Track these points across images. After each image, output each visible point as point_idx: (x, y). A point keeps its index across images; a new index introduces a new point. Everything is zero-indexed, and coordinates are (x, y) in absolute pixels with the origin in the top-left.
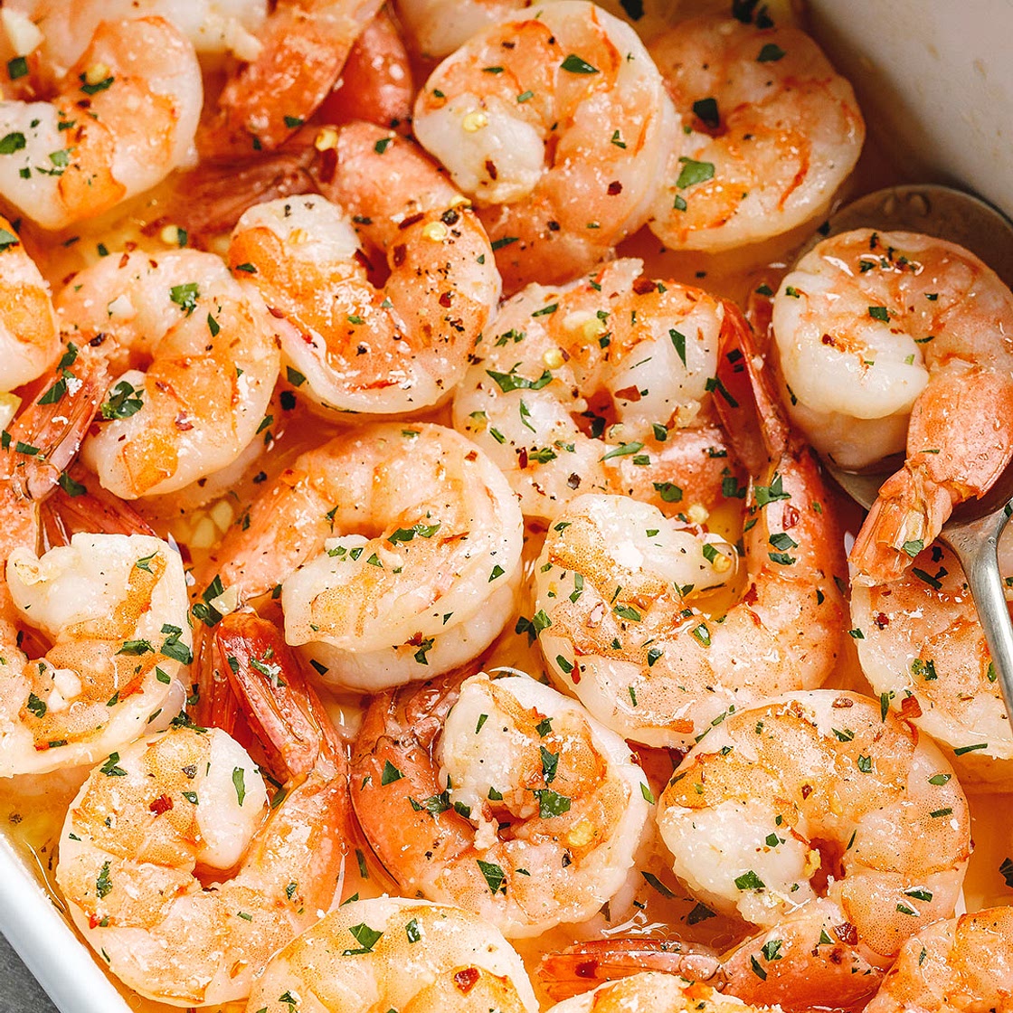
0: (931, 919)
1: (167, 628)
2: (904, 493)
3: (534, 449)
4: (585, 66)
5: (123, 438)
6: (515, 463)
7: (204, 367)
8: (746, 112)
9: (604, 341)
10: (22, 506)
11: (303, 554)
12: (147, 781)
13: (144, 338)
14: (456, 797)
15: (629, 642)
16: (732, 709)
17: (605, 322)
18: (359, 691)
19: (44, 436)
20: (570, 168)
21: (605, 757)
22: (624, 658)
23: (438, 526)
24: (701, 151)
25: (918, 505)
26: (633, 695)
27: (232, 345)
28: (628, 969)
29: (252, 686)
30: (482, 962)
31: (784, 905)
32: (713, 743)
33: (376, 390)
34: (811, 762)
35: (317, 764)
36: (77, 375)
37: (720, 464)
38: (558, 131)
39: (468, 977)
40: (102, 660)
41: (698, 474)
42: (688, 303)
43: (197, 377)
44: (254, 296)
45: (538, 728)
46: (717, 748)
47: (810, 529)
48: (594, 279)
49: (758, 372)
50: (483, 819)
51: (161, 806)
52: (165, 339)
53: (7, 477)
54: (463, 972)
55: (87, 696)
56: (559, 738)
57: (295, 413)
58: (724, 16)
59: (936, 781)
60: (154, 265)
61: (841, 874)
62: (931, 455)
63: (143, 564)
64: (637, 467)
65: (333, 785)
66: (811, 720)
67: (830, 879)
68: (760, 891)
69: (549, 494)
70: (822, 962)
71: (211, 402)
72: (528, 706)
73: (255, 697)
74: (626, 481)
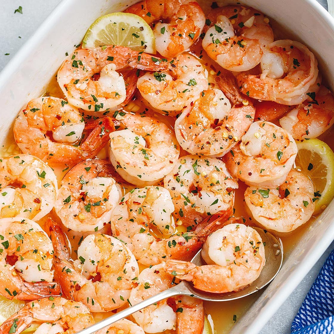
0: (88, 307)
1: (102, 104)
2: (189, 267)
3: (179, 177)
4: (279, 157)
5: (150, 79)
6: (175, 174)
7: (174, 92)
8: (288, 202)
9: (212, 185)
10: (126, 62)
12: (63, 112)
13: (179, 77)
14: (84, 187)
15: (133, 213)
16: (126, 244)
19: (144, 61)
20: (253, 162)
22: (129, 213)
23: (149, 159)
24: (272, 194)
26: (121, 218)
27: (181, 97)
29: (98, 129)
30: (43, 203)
31: (81, 271)
32: (114, 241)
33: (181, 134)
35: (85, 151)
36: (160, 63)
37: (194, 224)
38: (262, 156)
39: (38, 201)
40: (92, 91)
41: (189, 219)
42: (228, 202)
43: (171, 92)
44: (196, 98)
45: (105, 198)
46: (112, 242)
47: (181, 250)
48: (229, 178)
49: (215, 224)
50: (80, 193)
51: (59, 117)
52: (180, 81)
53: (131, 56)
54: (39, 199)
55: (82, 92)
56: (104, 204)
59: (121, 298)
60: (199, 73)
61: (94, 281)
62: (201, 271)
63: (117, 94)
64: (183, 203)
65: (82, 157)
66: (126, 263)
67: (91, 280)
68: (81, 263)
69: (169, 184)
70: (69, 284)
71: (165, 97)
72: (109, 194)
73: (95, 131)
74: (178, 201)
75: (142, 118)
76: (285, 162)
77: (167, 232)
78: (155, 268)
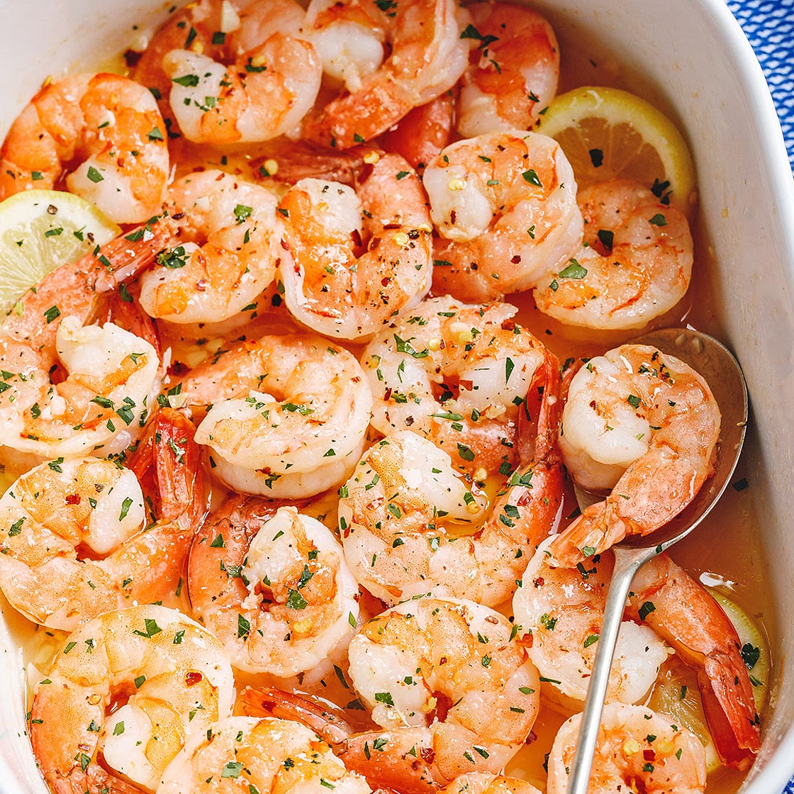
0: (482, 770)
1: (128, 400)
2: (597, 516)
3: (396, 392)
4: (535, 180)
5: (163, 279)
6: (382, 395)
7: (230, 258)
8: (626, 248)
9: (469, 347)
10: (87, 293)
11: (235, 393)
12: (71, 482)
13: (208, 227)
14: (246, 573)
15: (386, 528)
16: (429, 594)
17: (474, 336)
18: (229, 487)
19: (118, 257)
20: (498, 236)
21: (338, 587)
22: (380, 535)
23: (313, 411)
24: (586, 260)
25: (603, 527)
26: (374, 560)
27: (251, 253)
28: (293, 716)
29: (163, 454)
30: (208, 673)
31: (401, 722)
32: (403, 609)
33: (321, 316)
34: (455, 647)
35: (180, 517)
36: (153, 231)
37: (506, 451)
38: (503, 211)
39: (194, 678)
40: (84, 402)
41: (490, 450)
42: (528, 347)
43: (223, 263)
44: (280, 230)
45: (309, 553)
46: (405, 613)
47: (534, 511)
48: (484, 308)
49: (549, 406)
50: (253, 592)
51: (73, 500)
52: (218, 233)
53: (86, 272)
54: (193, 673)
55: (66, 418)
56: (319, 565)
57: (277, 310)
58: (646, 185)
59: (524, 691)
60: (236, 187)
61: (442, 720)
62: (623, 499)
63: (134, 357)
64: (452, 429)
65: (184, 533)
66: (468, 621)
67: (436, 719)
68: (389, 707)
69: (392, 421)
70: (405, 765)
71: (223, 281)
72: (309, 538)
73: (162, 462)
74: (441, 435)
75: (219, 364)
76: (555, 179)
77: (477, 510)
78: (528, 577)
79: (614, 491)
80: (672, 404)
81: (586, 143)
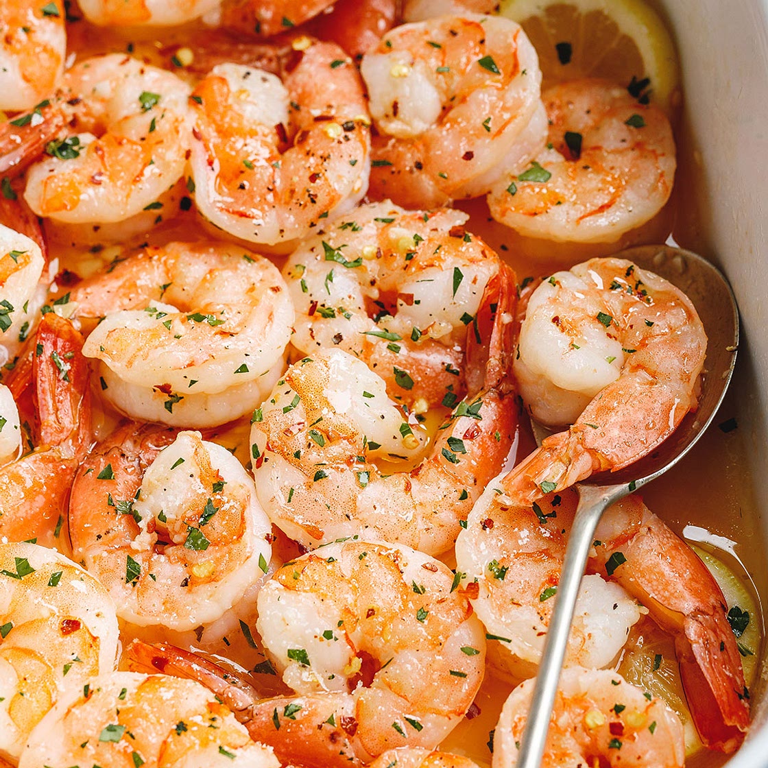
0: (414, 744)
1: (5, 303)
2: (559, 447)
3: (323, 306)
4: (493, 66)
5: (52, 171)
6: (306, 309)
7: (132, 149)
8: (597, 152)
9: (410, 256)
11: (133, 304)
13: (108, 116)
14: (139, 508)
15: (307, 458)
16: (356, 537)
17: (417, 244)
18: (122, 413)
19: (1, 145)
20: (447, 130)
21: (247, 525)
22: (299, 467)
23: (224, 322)
24: (551, 163)
25: (566, 460)
26: (291, 494)
27: (157, 143)
28: (189, 675)
29: (45, 371)
30: (87, 620)
31: (318, 686)
32: (325, 553)
33: (236, 217)
34: (385, 596)
35: (62, 443)
36: (43, 115)
37: (451, 379)
38: (455, 102)
39: (71, 626)
41: (431, 378)
42: (480, 256)
43: (123, 155)
44: (191, 119)
45: (214, 485)
46: (327, 557)
47: (482, 446)
48: (428, 214)
49: (503, 325)
50: (145, 529)
52: (120, 122)
54: (70, 621)
56: (225, 499)
57: (187, 215)
58: (621, 85)
59: (467, 651)
60: (142, 72)
61: (367, 684)
62: (590, 428)
63: (15, 255)
64: (388, 351)
65: (66, 462)
66: (402, 568)
67: (360, 683)
68: (304, 666)
69: (318, 339)
70: (322, 737)
71: (122, 174)
72: (214, 467)
73: (43, 379)
74: (375, 357)
75: (115, 272)
76: (516, 66)
77: (415, 444)
78: (475, 518)
79: (580, 420)
80: (650, 324)
81: (553, 36)
